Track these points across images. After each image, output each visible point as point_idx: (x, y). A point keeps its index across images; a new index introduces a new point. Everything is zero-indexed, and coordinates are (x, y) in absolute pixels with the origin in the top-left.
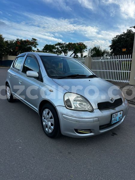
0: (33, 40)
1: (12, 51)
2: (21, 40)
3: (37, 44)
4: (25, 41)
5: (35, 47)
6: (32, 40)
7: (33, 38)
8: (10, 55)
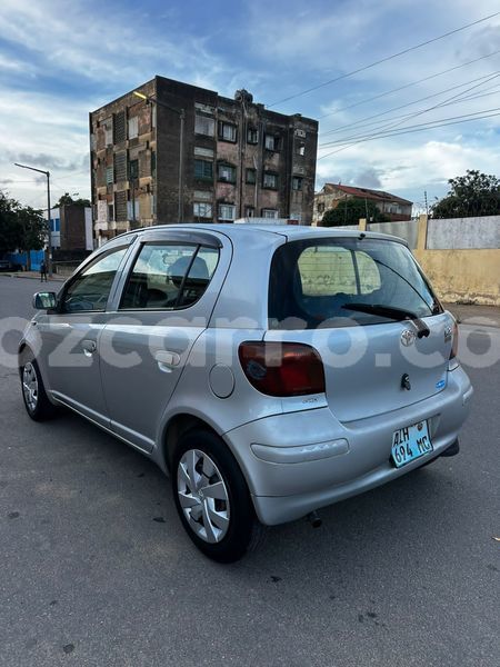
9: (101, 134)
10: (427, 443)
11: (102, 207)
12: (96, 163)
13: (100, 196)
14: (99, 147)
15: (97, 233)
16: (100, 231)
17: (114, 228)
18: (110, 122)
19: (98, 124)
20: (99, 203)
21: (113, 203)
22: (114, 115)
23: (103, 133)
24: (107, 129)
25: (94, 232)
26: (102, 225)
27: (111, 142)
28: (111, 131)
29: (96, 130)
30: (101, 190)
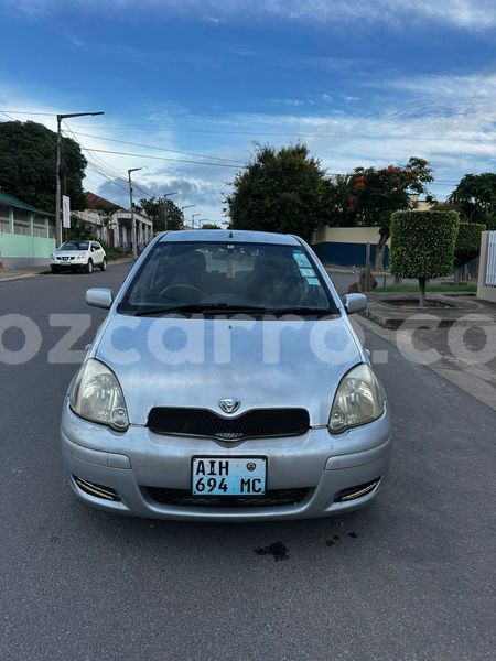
0: (414, 165)
1: (341, 210)
2: (371, 170)
3: (429, 179)
4: (383, 172)
5: (420, 189)
6: (409, 166)
7: (412, 159)
8: (331, 226)
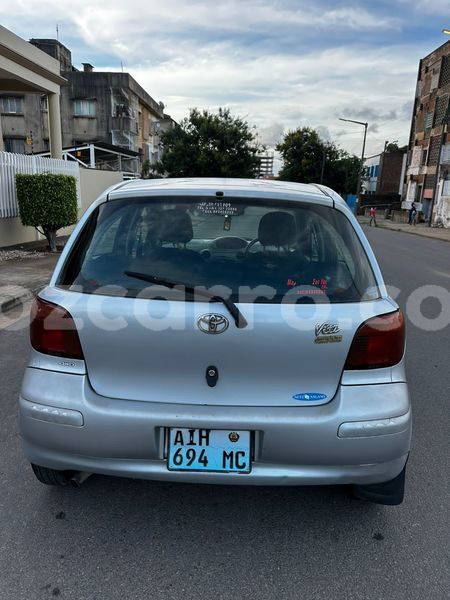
9: (429, 79)
10: (245, 460)
11: (417, 152)
12: (418, 108)
13: (417, 141)
14: (424, 93)
15: (409, 178)
16: (412, 176)
17: (425, 172)
18: (438, 66)
19: (427, 68)
20: (415, 149)
21: (427, 148)
22: (443, 57)
23: (430, 79)
24: (434, 73)
25: (406, 177)
26: (414, 170)
27: (436, 86)
28: (438, 76)
29: (424, 76)
30: (419, 136)
